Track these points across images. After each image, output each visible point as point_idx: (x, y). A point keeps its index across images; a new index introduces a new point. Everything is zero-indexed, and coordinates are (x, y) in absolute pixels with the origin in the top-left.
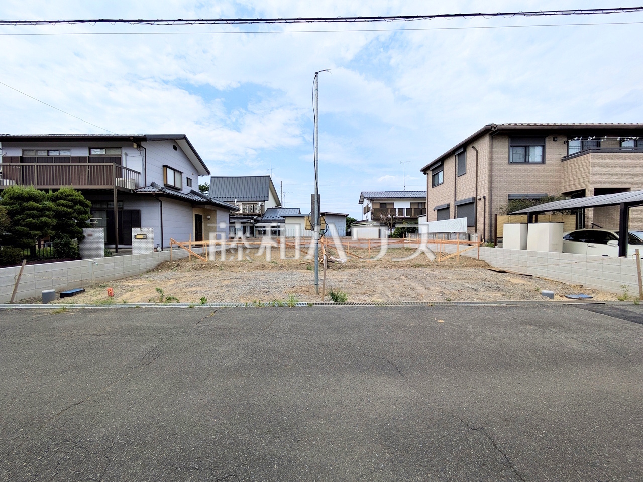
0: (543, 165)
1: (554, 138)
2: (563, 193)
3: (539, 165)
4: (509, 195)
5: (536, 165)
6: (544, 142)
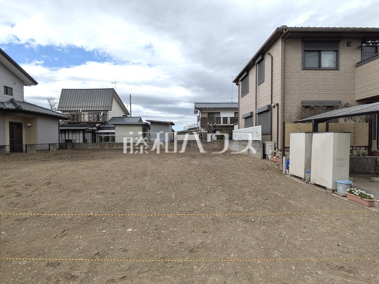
0: (337, 71)
1: (348, 43)
2: (357, 101)
3: (332, 71)
4: (302, 101)
5: (330, 71)
6: (338, 47)
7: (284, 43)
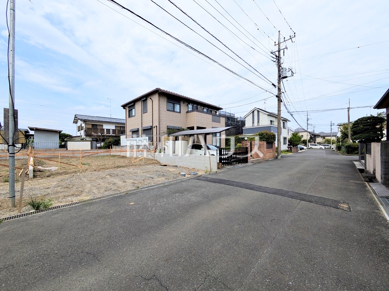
1: (184, 102)
2: (187, 128)
3: (178, 113)
4: (167, 126)
6: (180, 103)
7: (159, 96)
